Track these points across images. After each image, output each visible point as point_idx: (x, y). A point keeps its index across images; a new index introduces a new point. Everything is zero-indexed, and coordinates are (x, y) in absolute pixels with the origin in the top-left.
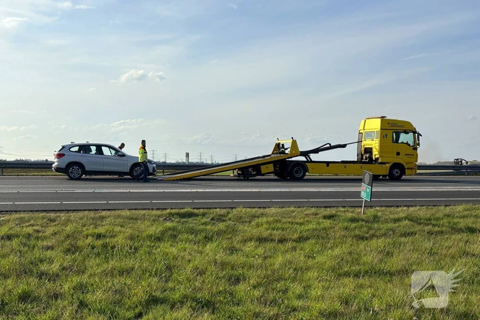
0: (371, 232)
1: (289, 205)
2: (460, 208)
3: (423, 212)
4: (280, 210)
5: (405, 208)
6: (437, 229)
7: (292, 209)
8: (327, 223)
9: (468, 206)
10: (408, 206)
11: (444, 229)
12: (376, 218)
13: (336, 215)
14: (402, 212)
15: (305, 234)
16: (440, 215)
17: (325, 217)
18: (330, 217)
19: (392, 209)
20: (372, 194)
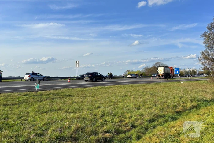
0: (42, 99)
1: (8, 92)
2: (65, 90)
3: (54, 92)
4: (5, 94)
5: (48, 91)
6: (61, 96)
7: (10, 93)
8: (26, 97)
9: (67, 89)
10: (49, 90)
11: (63, 96)
12: (41, 95)
13: (28, 95)
14: (48, 92)
15: (20, 102)
16: (60, 92)
17: (24, 95)
18: (26, 95)
19: (44, 91)
20: (40, 87)
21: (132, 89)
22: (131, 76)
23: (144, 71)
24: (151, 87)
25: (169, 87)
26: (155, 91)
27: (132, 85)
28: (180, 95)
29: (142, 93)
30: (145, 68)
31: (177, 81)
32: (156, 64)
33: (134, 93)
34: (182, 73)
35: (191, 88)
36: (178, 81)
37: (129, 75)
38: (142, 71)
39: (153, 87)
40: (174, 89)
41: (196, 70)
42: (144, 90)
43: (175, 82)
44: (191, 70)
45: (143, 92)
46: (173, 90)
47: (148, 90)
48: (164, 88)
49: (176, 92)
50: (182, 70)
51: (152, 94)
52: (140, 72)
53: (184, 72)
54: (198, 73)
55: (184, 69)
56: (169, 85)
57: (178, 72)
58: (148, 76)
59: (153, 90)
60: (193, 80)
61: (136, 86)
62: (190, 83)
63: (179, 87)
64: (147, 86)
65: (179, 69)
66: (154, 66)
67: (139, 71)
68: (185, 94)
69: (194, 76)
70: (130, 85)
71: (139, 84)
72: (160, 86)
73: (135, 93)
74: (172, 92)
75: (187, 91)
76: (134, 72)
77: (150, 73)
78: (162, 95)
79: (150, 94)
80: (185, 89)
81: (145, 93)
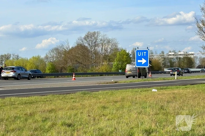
21: (13, 113)
22: (11, 74)
23: (53, 57)
24: (69, 105)
25: (118, 105)
26: (79, 115)
27: (13, 99)
28: (147, 126)
29: (41, 124)
30: (57, 49)
31: (143, 87)
32: (87, 37)
33: (19, 123)
34: (158, 64)
35: (177, 106)
36: (145, 87)
37: (7, 69)
38: (47, 58)
39: (74, 104)
40: (132, 108)
41: (192, 56)
42: (48, 115)
43: (136, 90)
44: (182, 57)
45: (45, 120)
46: (130, 111)
47: (60, 114)
48: (104, 108)
49: (137, 118)
50: (156, 57)
51: (69, 125)
52: (41, 61)
53: (161, 61)
54: (197, 63)
55: (163, 52)
56: (119, 98)
57: (144, 61)
58: (64, 72)
59: (73, 112)
60: (185, 84)
61: (25, 103)
62: (176, 91)
63: (145, 102)
64: (58, 102)
65: (147, 54)
66: (81, 45)
67: (38, 59)
68: (161, 122)
69: (189, 72)
70: (7, 99)
71: (33, 98)
72: (94, 100)
73: (21, 125)
74: (127, 117)
75: (166, 114)
76: (23, 60)
77: (70, 64)
78: (97, 127)
79: (64, 124)
80: (162, 108)
81: (49, 124)
